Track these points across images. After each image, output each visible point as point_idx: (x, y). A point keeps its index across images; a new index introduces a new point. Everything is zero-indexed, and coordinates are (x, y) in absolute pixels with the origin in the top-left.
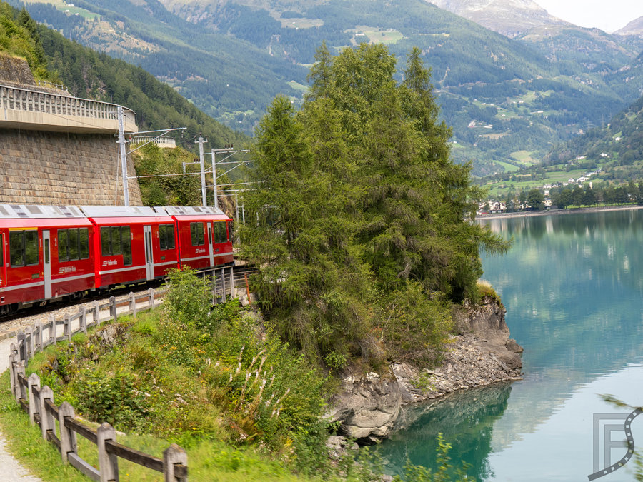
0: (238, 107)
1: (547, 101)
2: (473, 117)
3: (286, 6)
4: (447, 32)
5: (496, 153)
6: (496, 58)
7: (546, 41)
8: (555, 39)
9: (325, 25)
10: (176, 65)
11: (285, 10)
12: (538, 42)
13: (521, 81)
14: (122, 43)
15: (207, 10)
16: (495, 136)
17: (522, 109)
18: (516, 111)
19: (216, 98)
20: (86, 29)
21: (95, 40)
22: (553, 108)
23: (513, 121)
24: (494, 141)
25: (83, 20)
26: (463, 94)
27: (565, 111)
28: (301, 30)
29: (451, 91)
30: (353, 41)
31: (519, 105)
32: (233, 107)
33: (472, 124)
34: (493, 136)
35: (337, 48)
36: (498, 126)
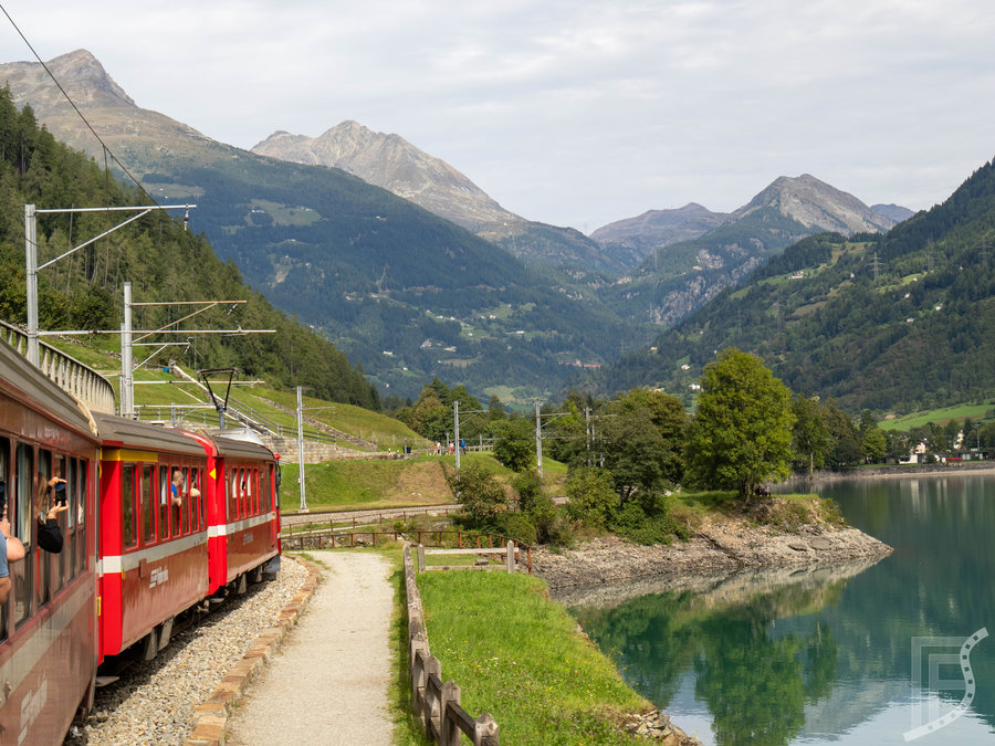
1: (529, 317)
2: (427, 335)
3: (149, 166)
4: (383, 216)
6: (452, 255)
7: (505, 241)
8: (518, 239)
9: (206, 196)
11: (149, 172)
13: (490, 288)
16: (461, 363)
17: (494, 327)
18: (487, 329)
22: (538, 327)
23: (484, 343)
24: (460, 369)
26: (411, 302)
27: (555, 332)
28: (172, 200)
29: (393, 296)
30: (248, 219)
31: (489, 321)
33: (427, 344)
34: (457, 363)
35: (226, 228)
36: (465, 350)
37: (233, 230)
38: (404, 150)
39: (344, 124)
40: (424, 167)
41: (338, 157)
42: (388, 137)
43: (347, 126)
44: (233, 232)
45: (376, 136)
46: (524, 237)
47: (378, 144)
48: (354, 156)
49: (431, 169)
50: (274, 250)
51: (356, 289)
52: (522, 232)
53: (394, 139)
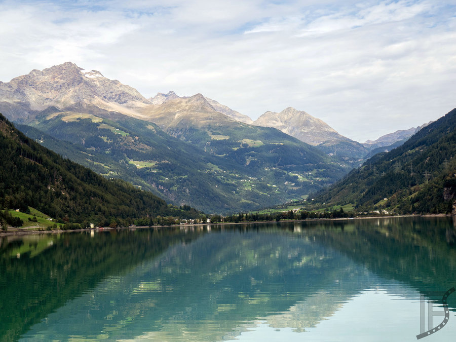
0: (181, 174)
1: (321, 174)
2: (287, 180)
3: (215, 130)
4: (283, 143)
5: (295, 196)
6: (302, 154)
7: (332, 146)
9: (230, 139)
10: (157, 156)
11: (214, 131)
12: (329, 147)
13: (311, 165)
14: (136, 146)
15: (181, 130)
16: (295, 188)
17: (310, 177)
18: (307, 178)
19: (172, 170)
20: (122, 140)
21: (125, 144)
22: (324, 177)
23: (304, 182)
24: (294, 190)
25: (121, 136)
26: (285, 170)
27: (329, 178)
28: (219, 140)
29: (280, 168)
30: (241, 145)
31: (309, 175)
32: (179, 174)
33: (286, 183)
34: (294, 188)
35: (234, 149)
36: (297, 184)
37: (236, 149)
38: (306, 116)
39: (288, 108)
40: (312, 122)
41: (286, 119)
42: (302, 112)
43: (289, 109)
44: (236, 150)
45: (298, 112)
46: (338, 145)
47: (298, 114)
48: (290, 119)
49: (315, 122)
50: (247, 155)
51: (268, 167)
52: (338, 143)
53: (303, 113)
